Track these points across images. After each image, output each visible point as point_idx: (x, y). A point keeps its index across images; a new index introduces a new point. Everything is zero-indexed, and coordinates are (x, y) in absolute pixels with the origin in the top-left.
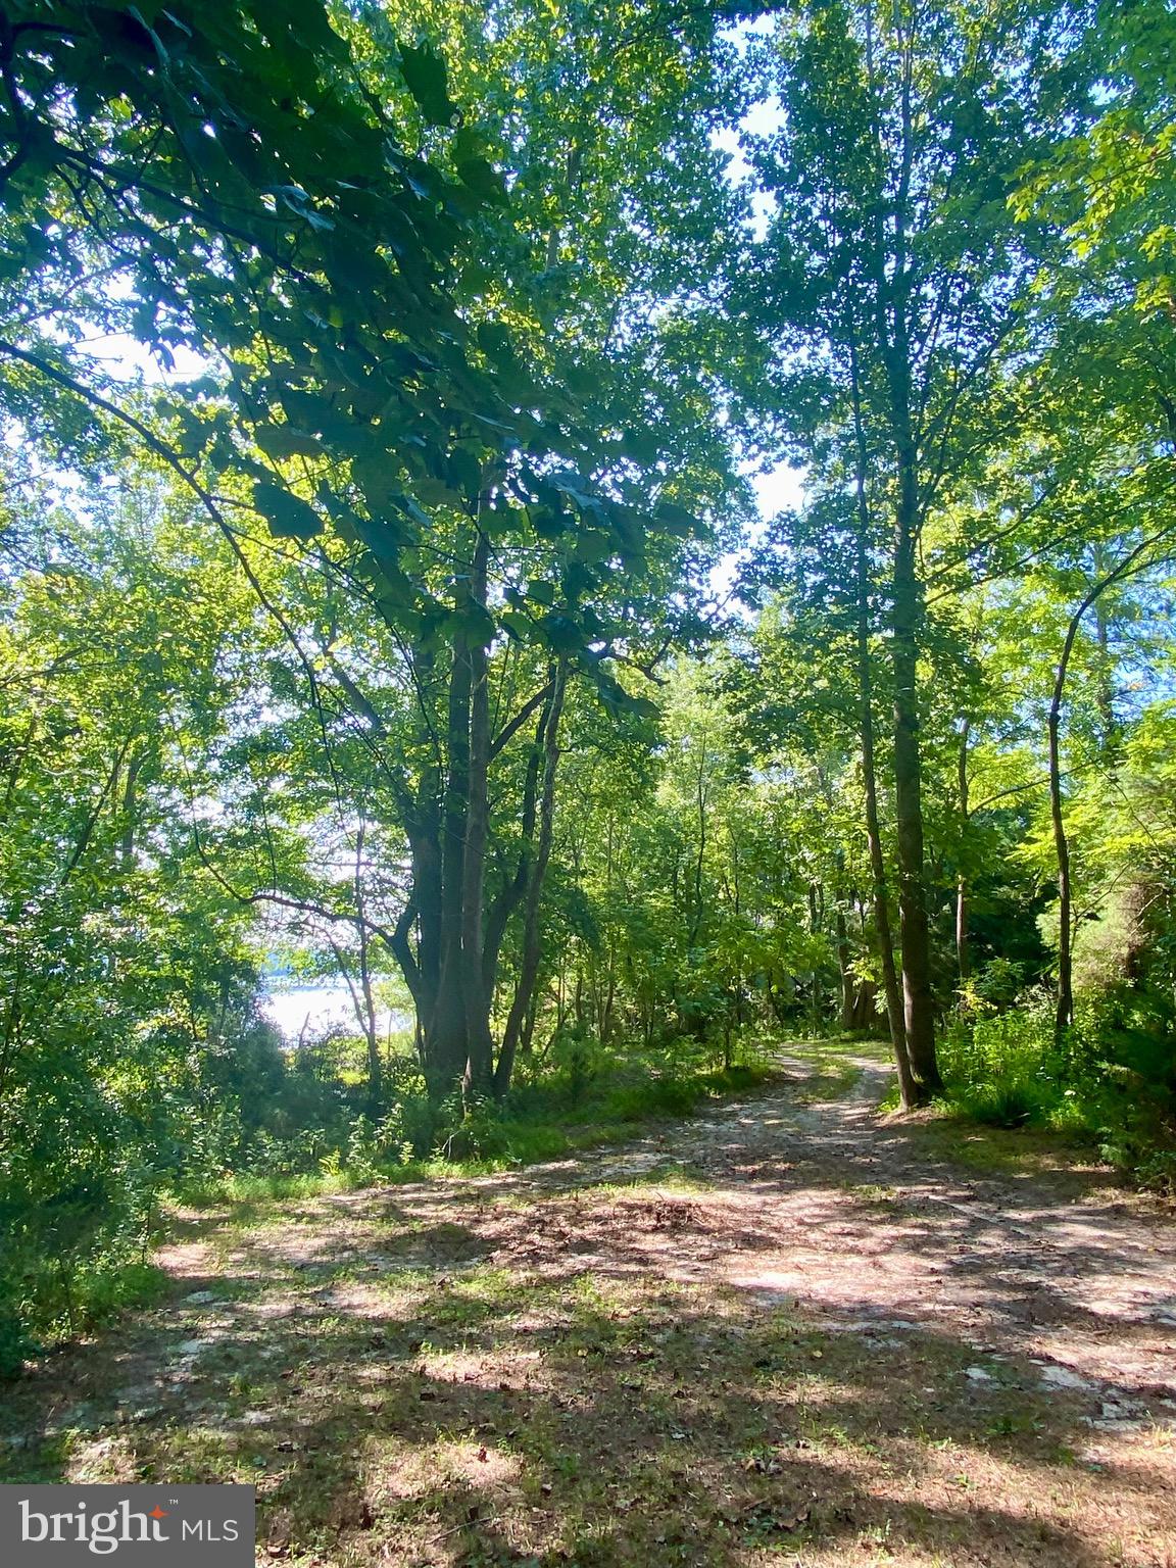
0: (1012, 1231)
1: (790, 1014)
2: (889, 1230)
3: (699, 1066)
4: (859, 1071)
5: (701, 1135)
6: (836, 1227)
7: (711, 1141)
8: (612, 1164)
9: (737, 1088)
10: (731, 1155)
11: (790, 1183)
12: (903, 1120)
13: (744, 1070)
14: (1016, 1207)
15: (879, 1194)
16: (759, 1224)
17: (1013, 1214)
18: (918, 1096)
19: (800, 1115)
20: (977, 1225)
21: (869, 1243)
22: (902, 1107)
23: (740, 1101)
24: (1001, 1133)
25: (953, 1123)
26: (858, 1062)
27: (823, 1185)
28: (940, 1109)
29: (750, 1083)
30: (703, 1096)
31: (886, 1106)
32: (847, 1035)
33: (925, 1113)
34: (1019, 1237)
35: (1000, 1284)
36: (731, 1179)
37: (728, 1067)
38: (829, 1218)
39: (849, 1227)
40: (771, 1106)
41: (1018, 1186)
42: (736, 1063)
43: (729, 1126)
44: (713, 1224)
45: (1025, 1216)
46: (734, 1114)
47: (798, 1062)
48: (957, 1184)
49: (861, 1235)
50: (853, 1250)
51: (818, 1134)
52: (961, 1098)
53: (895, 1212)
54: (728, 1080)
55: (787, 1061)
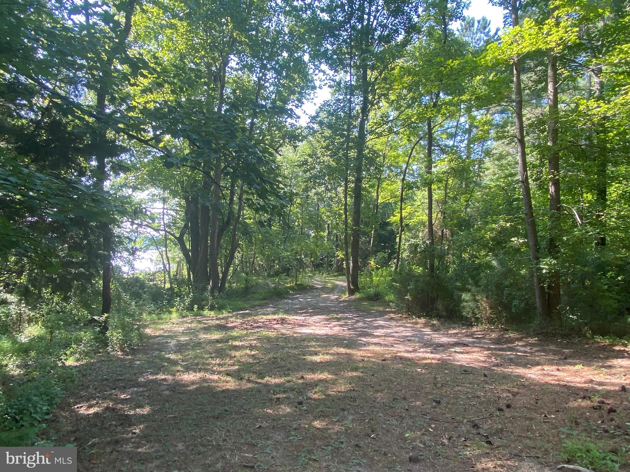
0: (365, 322)
1: (318, 266)
2: (336, 323)
3: (287, 283)
4: (337, 285)
5: (287, 304)
6: (324, 323)
7: (290, 305)
8: (261, 311)
9: (298, 290)
10: (296, 308)
11: (312, 315)
12: (347, 299)
13: (301, 284)
14: (368, 318)
15: (335, 316)
16: (304, 322)
17: (367, 320)
18: (352, 292)
19: (318, 298)
20: (358, 321)
21: (330, 325)
22: (347, 295)
23: (299, 294)
24: (372, 302)
25: (361, 299)
26: (338, 283)
27: (322, 315)
28: (357, 295)
29: (303, 289)
30: (288, 292)
31: (343, 295)
32: (336, 274)
33: (353, 297)
34: (366, 324)
35: (357, 331)
36: (296, 314)
37: (296, 284)
38: (322, 321)
39: (326, 323)
40: (309, 296)
41: (371, 314)
42: (299, 283)
43: (296, 301)
44: (292, 322)
45: (369, 320)
46: (297, 298)
47: (319, 283)
48: (356, 314)
49: (329, 324)
50: (326, 327)
51: (322, 303)
52: (363, 293)
53: (339, 319)
54: (296, 288)
55: (315, 282)
